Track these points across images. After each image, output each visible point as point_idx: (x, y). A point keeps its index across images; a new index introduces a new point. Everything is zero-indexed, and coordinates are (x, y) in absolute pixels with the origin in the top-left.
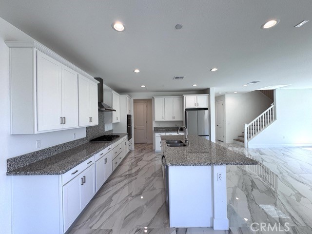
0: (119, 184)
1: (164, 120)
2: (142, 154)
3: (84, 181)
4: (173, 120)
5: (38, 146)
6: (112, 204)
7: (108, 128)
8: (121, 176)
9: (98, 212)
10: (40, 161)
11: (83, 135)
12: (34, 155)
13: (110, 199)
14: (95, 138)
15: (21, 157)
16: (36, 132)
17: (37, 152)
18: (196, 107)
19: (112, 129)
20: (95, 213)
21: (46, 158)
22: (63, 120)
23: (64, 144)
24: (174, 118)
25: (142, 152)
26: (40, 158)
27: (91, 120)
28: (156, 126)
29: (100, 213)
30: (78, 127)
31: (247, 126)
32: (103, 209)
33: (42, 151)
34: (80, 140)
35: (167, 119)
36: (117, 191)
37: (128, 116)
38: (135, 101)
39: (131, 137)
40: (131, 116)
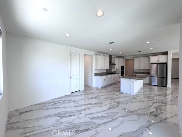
7: (113, 70)
11: (105, 71)
19: (115, 71)
22: (102, 67)
27: (107, 67)
30: (104, 69)
34: (105, 72)
37: (122, 66)
38: (126, 60)
39: (124, 75)
40: (124, 66)
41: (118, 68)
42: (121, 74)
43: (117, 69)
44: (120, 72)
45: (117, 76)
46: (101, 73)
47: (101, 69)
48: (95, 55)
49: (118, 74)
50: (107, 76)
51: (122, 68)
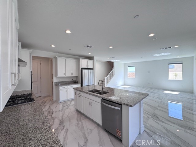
1: (65, 76)
4: (72, 76)
18: (87, 67)
24: (72, 74)
28: (56, 81)
31: (106, 78)
35: (67, 75)
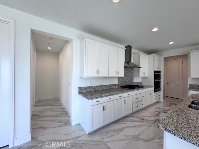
0: (133, 122)
2: (170, 108)
3: (104, 108)
5: (90, 84)
6: (121, 133)
7: (136, 80)
8: (139, 118)
9: (111, 133)
10: (90, 91)
12: (88, 88)
13: (122, 130)
14: (124, 85)
15: (83, 88)
16: (85, 77)
17: (90, 87)
19: (141, 81)
20: (109, 131)
21: (93, 91)
22: (98, 72)
23: (103, 86)
25: (170, 106)
26: (91, 90)
27: (118, 73)
28: (193, 83)
29: (112, 133)
30: (108, 77)
32: (115, 132)
33: (92, 87)
34: (113, 85)
36: (129, 127)
37: (155, 72)
38: (166, 59)
39: (159, 90)
40: (160, 72)
41: (146, 75)
42: (153, 88)
43: (144, 78)
44: (152, 83)
45: (143, 95)
46: (101, 86)
47: (95, 75)
48: (81, 38)
49: (147, 89)
50: (112, 97)
51: (157, 75)
